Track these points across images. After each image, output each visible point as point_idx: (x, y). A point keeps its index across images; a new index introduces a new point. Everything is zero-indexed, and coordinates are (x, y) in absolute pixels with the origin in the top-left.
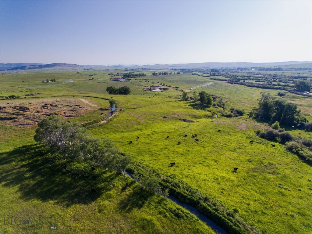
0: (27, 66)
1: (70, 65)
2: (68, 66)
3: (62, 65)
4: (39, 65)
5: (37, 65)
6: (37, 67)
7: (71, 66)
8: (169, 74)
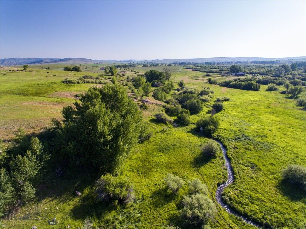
0: (44, 60)
1: (82, 60)
2: (80, 61)
3: (75, 60)
4: (55, 59)
5: (53, 60)
6: (53, 62)
7: (84, 61)
8: (159, 66)
